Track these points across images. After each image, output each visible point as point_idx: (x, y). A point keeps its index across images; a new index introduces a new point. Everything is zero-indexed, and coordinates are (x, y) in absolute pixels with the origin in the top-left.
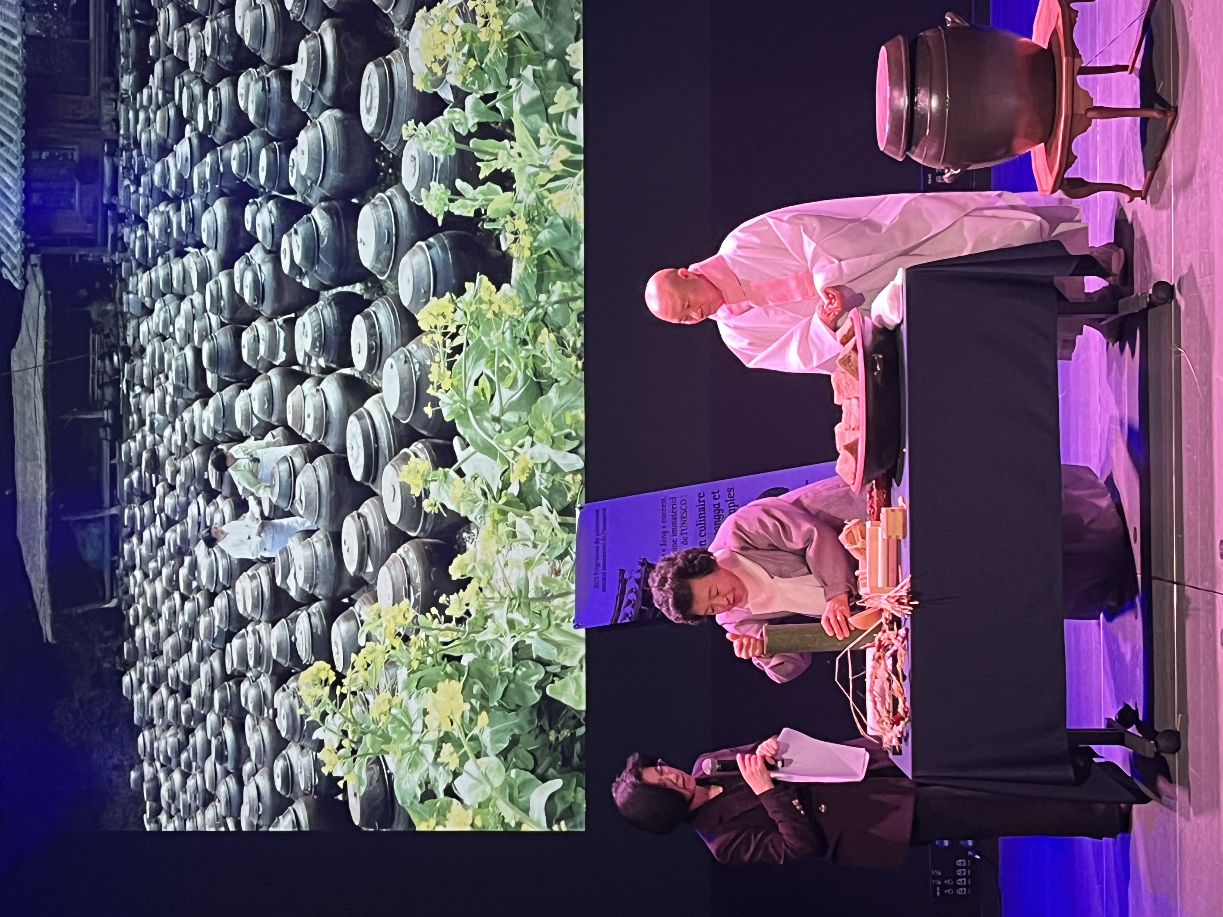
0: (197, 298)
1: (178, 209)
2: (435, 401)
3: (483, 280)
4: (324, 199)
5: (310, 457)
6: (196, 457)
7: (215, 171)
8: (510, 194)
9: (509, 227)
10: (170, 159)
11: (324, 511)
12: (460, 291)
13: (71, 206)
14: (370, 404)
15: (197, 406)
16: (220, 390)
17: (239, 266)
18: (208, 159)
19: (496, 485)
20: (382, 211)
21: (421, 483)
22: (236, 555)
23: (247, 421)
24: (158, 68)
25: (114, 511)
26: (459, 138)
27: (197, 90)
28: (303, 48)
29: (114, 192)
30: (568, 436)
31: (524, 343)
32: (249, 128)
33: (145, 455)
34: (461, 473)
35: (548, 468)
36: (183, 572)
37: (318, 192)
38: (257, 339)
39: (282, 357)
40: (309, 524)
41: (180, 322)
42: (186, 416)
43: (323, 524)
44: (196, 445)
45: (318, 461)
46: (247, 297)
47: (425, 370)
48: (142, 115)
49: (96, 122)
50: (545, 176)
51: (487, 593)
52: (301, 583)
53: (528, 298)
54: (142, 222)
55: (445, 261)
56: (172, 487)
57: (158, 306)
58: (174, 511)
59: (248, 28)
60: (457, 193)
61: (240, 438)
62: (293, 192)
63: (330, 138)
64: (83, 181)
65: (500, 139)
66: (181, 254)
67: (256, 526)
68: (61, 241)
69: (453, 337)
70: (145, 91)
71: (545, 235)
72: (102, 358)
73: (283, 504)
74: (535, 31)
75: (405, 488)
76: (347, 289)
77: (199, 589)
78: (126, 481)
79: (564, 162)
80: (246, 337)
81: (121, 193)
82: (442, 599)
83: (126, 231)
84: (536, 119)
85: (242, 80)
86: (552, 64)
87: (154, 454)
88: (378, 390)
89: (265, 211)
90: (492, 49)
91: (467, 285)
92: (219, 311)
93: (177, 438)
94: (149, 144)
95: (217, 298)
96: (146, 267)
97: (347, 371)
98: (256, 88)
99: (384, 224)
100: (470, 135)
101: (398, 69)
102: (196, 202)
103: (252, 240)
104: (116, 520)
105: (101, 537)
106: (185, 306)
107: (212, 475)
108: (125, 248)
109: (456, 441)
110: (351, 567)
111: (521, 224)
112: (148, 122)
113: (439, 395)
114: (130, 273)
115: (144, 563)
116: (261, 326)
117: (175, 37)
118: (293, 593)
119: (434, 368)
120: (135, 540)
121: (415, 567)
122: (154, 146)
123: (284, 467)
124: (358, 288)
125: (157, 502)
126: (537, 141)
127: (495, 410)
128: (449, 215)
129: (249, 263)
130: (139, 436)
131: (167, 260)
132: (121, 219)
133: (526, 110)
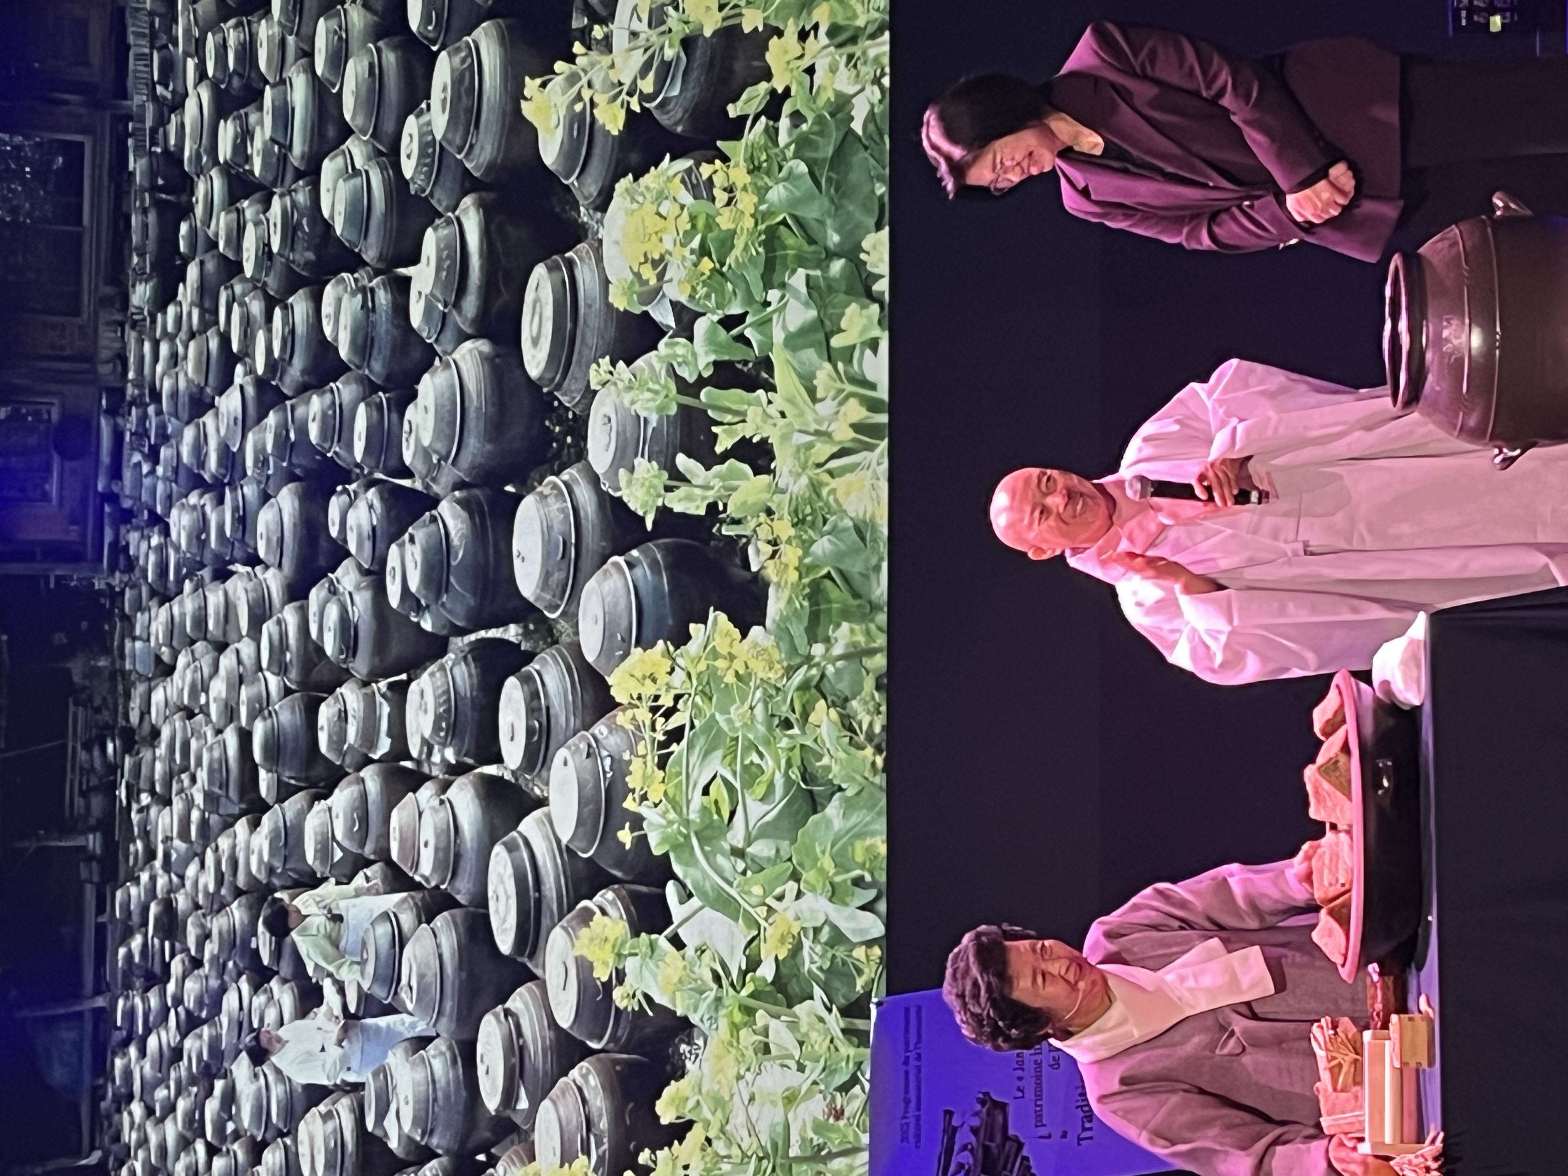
0: (246, 648)
1: (220, 501)
2: (637, 822)
3: (719, 619)
4: (459, 485)
5: (427, 914)
6: (237, 912)
7: (282, 439)
8: (765, 478)
9: (764, 533)
10: (208, 419)
11: (448, 1005)
12: (681, 638)
13: (45, 497)
14: (529, 825)
15: (241, 826)
16: (281, 800)
17: (316, 595)
18: (272, 419)
19: (737, 962)
20: (554, 505)
21: (611, 960)
22: (301, 1078)
23: (324, 852)
24: (193, 272)
25: (100, 1002)
26: (683, 386)
27: (256, 307)
28: (430, 241)
29: (116, 473)
30: (858, 882)
31: (787, 724)
32: (339, 369)
33: (154, 909)
34: (677, 942)
35: (825, 935)
36: (212, 1106)
37: (448, 475)
38: (343, 716)
39: (384, 745)
40: (422, 1027)
41: (218, 688)
42: (224, 843)
43: (445, 1026)
44: (238, 893)
45: (439, 921)
46: (330, 647)
47: (621, 768)
48: (164, 349)
49: (89, 358)
50: (823, 450)
51: (719, 1146)
52: (407, 1127)
53: (793, 650)
54: (160, 522)
55: (657, 589)
56: (196, 963)
57: (182, 660)
58: (200, 1002)
59: (340, 208)
60: (677, 476)
61: (312, 881)
62: (407, 473)
63: (471, 385)
64: (66, 455)
65: (751, 389)
66: (222, 575)
67: (335, 1029)
68: (26, 554)
69: (669, 714)
70: (171, 310)
71: (822, 546)
72: (88, 747)
73: (380, 992)
74: (811, 213)
75: (584, 967)
76: (493, 633)
77: (237, 1135)
78: (122, 951)
79: (857, 427)
80: (326, 713)
81: (128, 475)
82: (644, 1157)
83: (133, 537)
84: (810, 355)
85: (330, 292)
86: (837, 266)
87: (168, 906)
88: (542, 802)
89: (361, 506)
90: (739, 243)
91: (692, 627)
92: (282, 669)
93: (208, 880)
94: (175, 394)
95: (280, 647)
96: (164, 597)
97: (491, 770)
98: (352, 305)
99: (557, 527)
100: (702, 382)
101: (586, 276)
102: (250, 491)
103: (340, 553)
104: (104, 1016)
105: (78, 1046)
106: (227, 661)
107: (263, 942)
108: (131, 564)
109: (671, 889)
110: (492, 1101)
111: (784, 529)
112: (175, 360)
113: (644, 810)
114: (139, 607)
115: (148, 1088)
116: (350, 694)
117: (222, 223)
118: (393, 1144)
119: (636, 766)
120: (133, 1051)
121: (598, 1101)
122: (183, 400)
123: (383, 930)
124: (512, 633)
125: (171, 987)
126: (811, 392)
127: (736, 836)
128: (664, 512)
129: (333, 591)
130: (145, 877)
131: (199, 585)
132: (126, 517)
133: (794, 341)
